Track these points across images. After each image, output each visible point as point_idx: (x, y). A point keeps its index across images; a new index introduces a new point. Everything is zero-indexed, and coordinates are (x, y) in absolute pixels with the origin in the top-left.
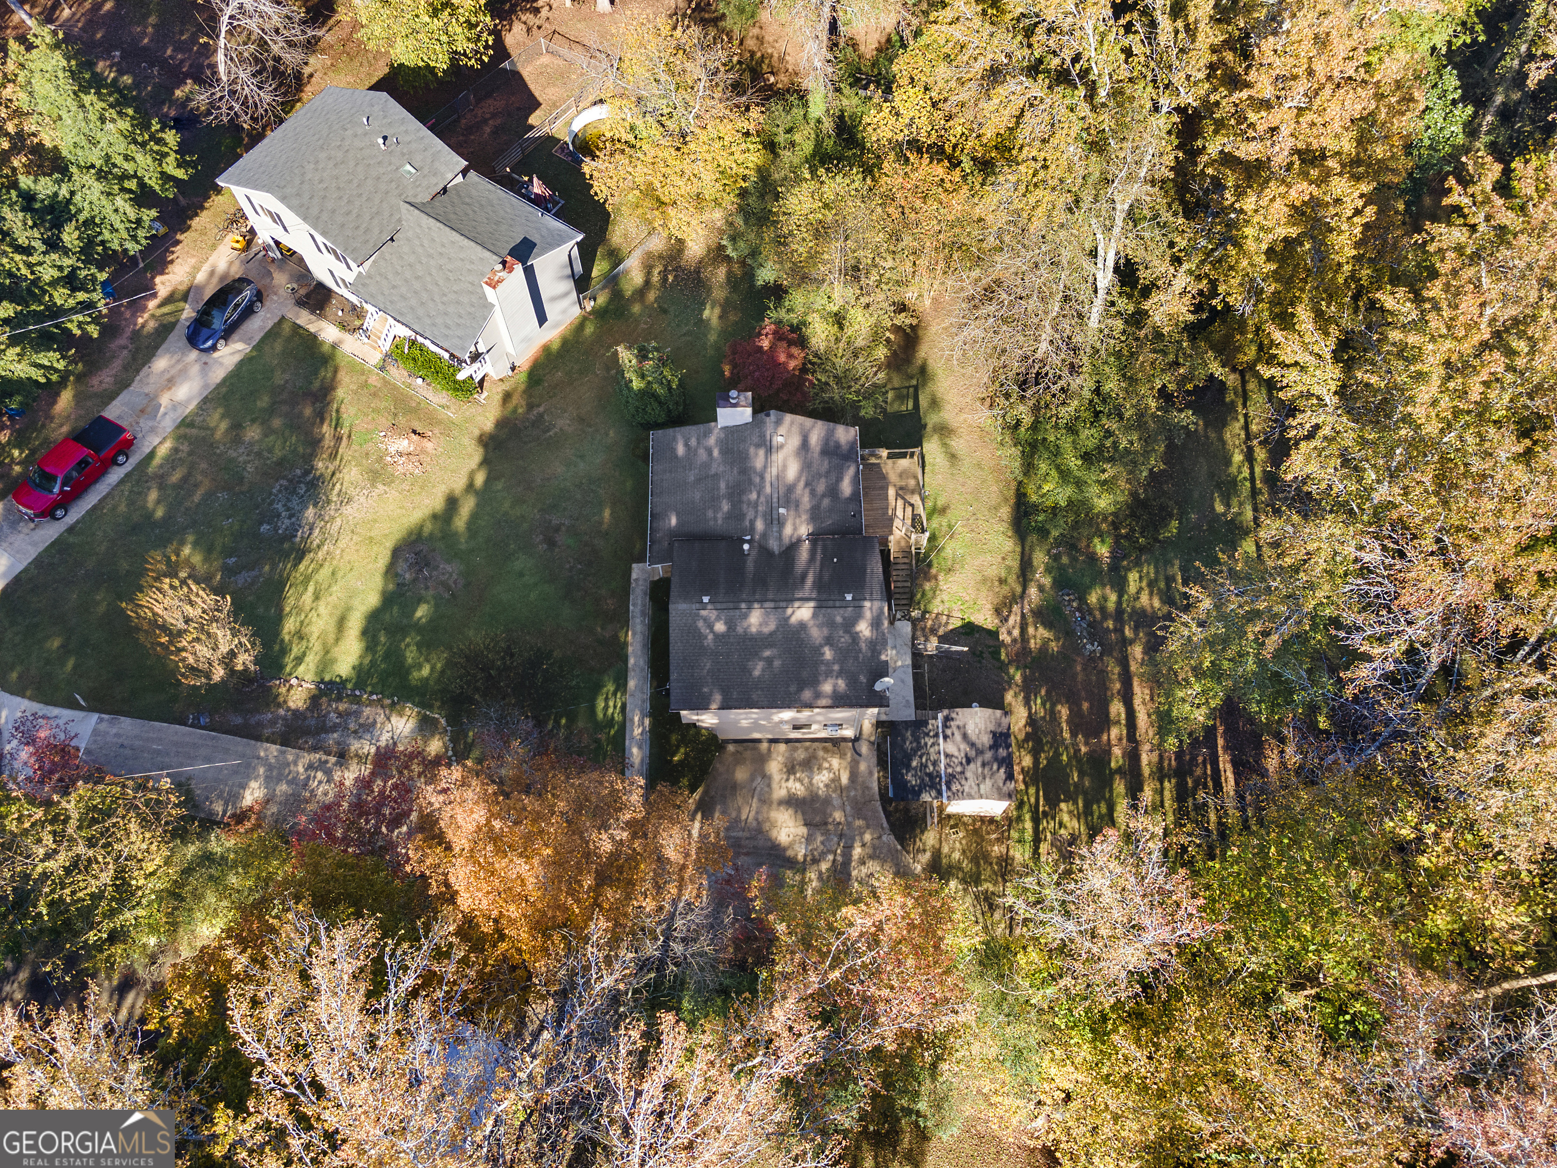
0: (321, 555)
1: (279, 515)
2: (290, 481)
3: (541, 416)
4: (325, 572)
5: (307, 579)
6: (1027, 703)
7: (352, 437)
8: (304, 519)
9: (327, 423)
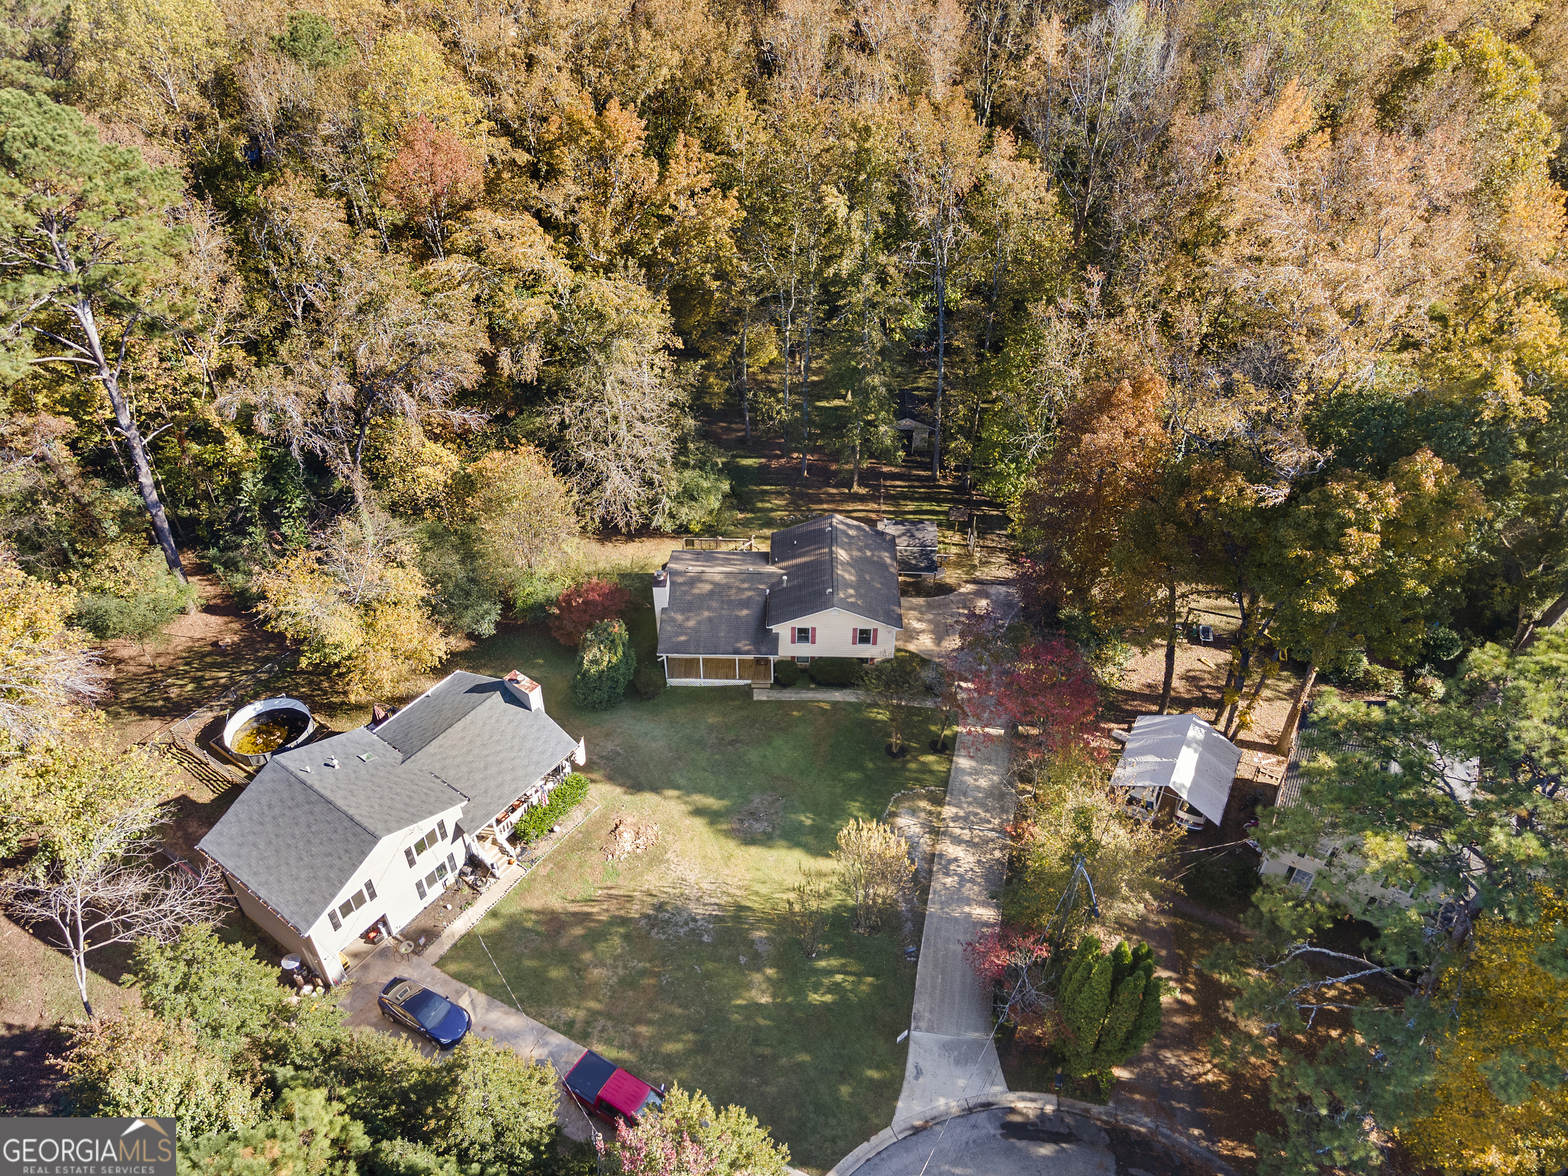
0: (738, 893)
1: (693, 930)
2: (653, 926)
4: (758, 888)
5: (768, 899)
7: (609, 884)
8: (699, 910)
9: (587, 909)
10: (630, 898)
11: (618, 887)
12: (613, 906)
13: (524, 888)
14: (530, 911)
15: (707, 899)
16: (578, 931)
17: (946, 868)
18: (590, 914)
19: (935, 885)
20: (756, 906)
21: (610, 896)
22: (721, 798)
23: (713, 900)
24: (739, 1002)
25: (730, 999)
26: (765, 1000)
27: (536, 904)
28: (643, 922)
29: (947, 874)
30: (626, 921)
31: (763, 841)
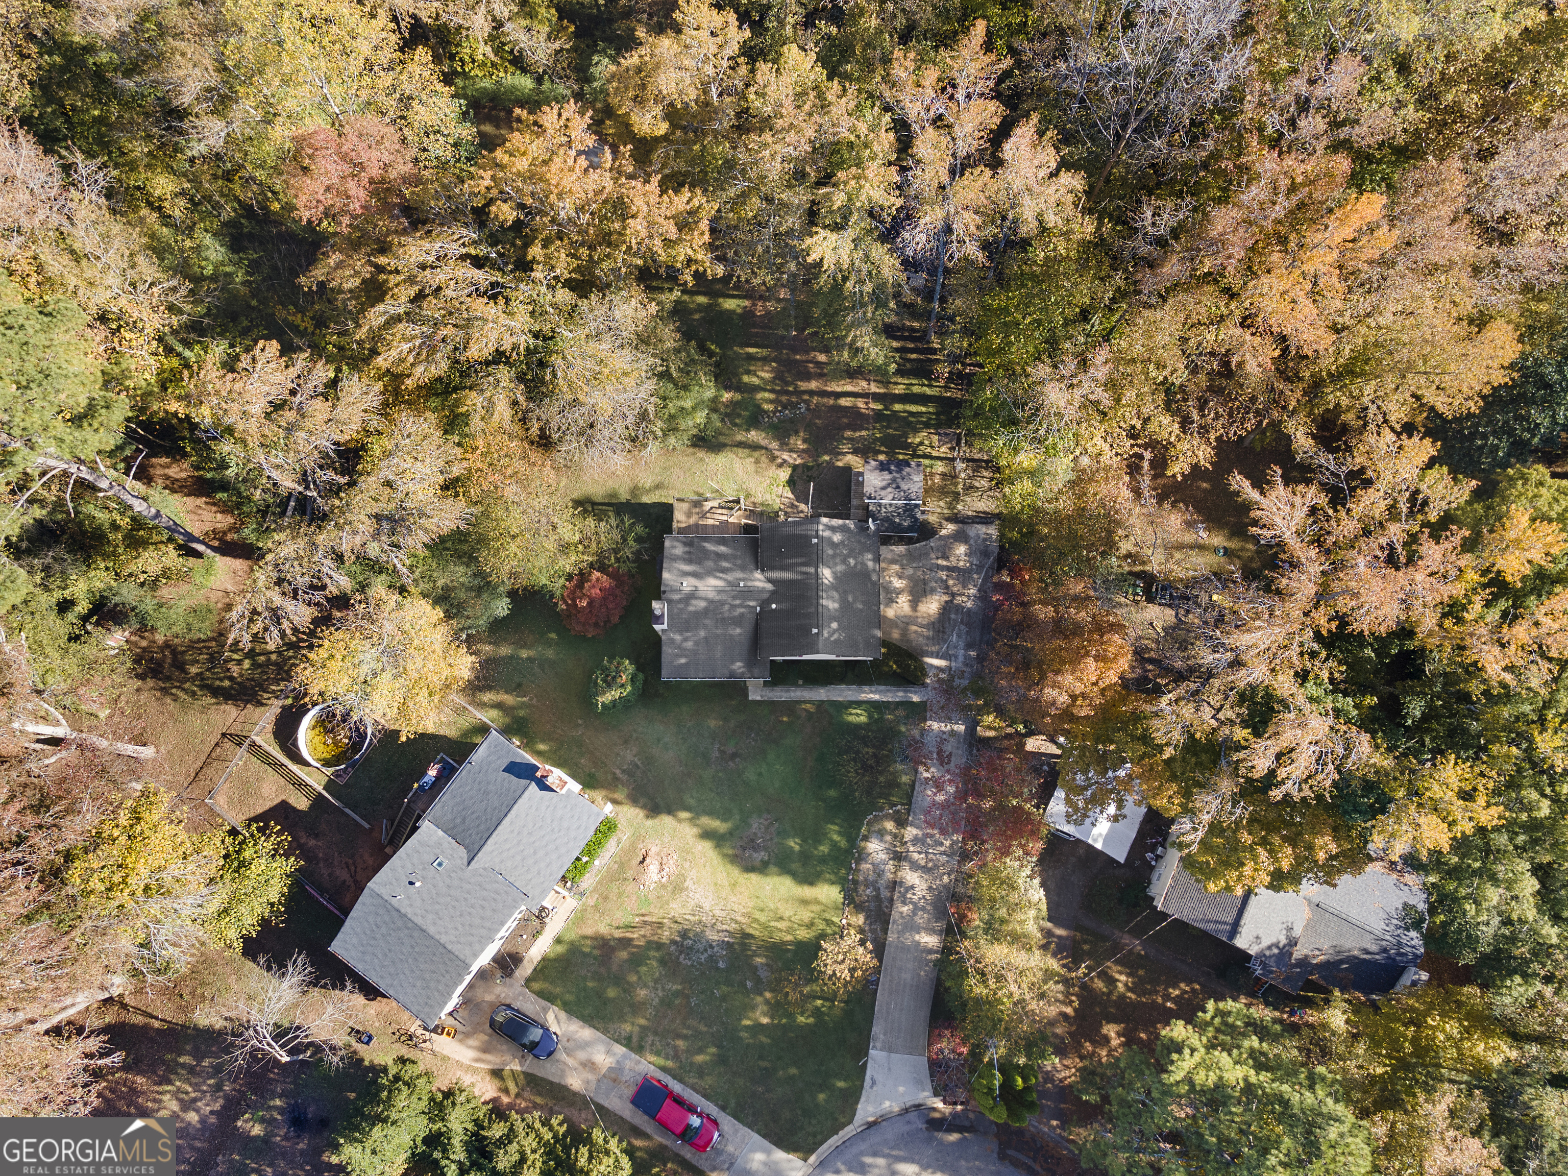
0: (743, 920)
1: (711, 956)
2: (681, 953)
3: (623, 771)
4: (759, 916)
5: (765, 927)
7: (643, 911)
8: (712, 936)
9: (629, 935)
10: (660, 925)
11: (650, 914)
12: (646, 931)
13: (579, 917)
14: (585, 937)
15: (719, 926)
16: (624, 955)
17: (904, 896)
18: (631, 940)
19: (895, 915)
20: (756, 933)
21: (645, 922)
22: (724, 820)
23: (725, 927)
24: (747, 1022)
25: (740, 1020)
26: (765, 1020)
27: (589, 931)
28: (673, 948)
29: (904, 903)
30: (659, 946)
31: (761, 868)
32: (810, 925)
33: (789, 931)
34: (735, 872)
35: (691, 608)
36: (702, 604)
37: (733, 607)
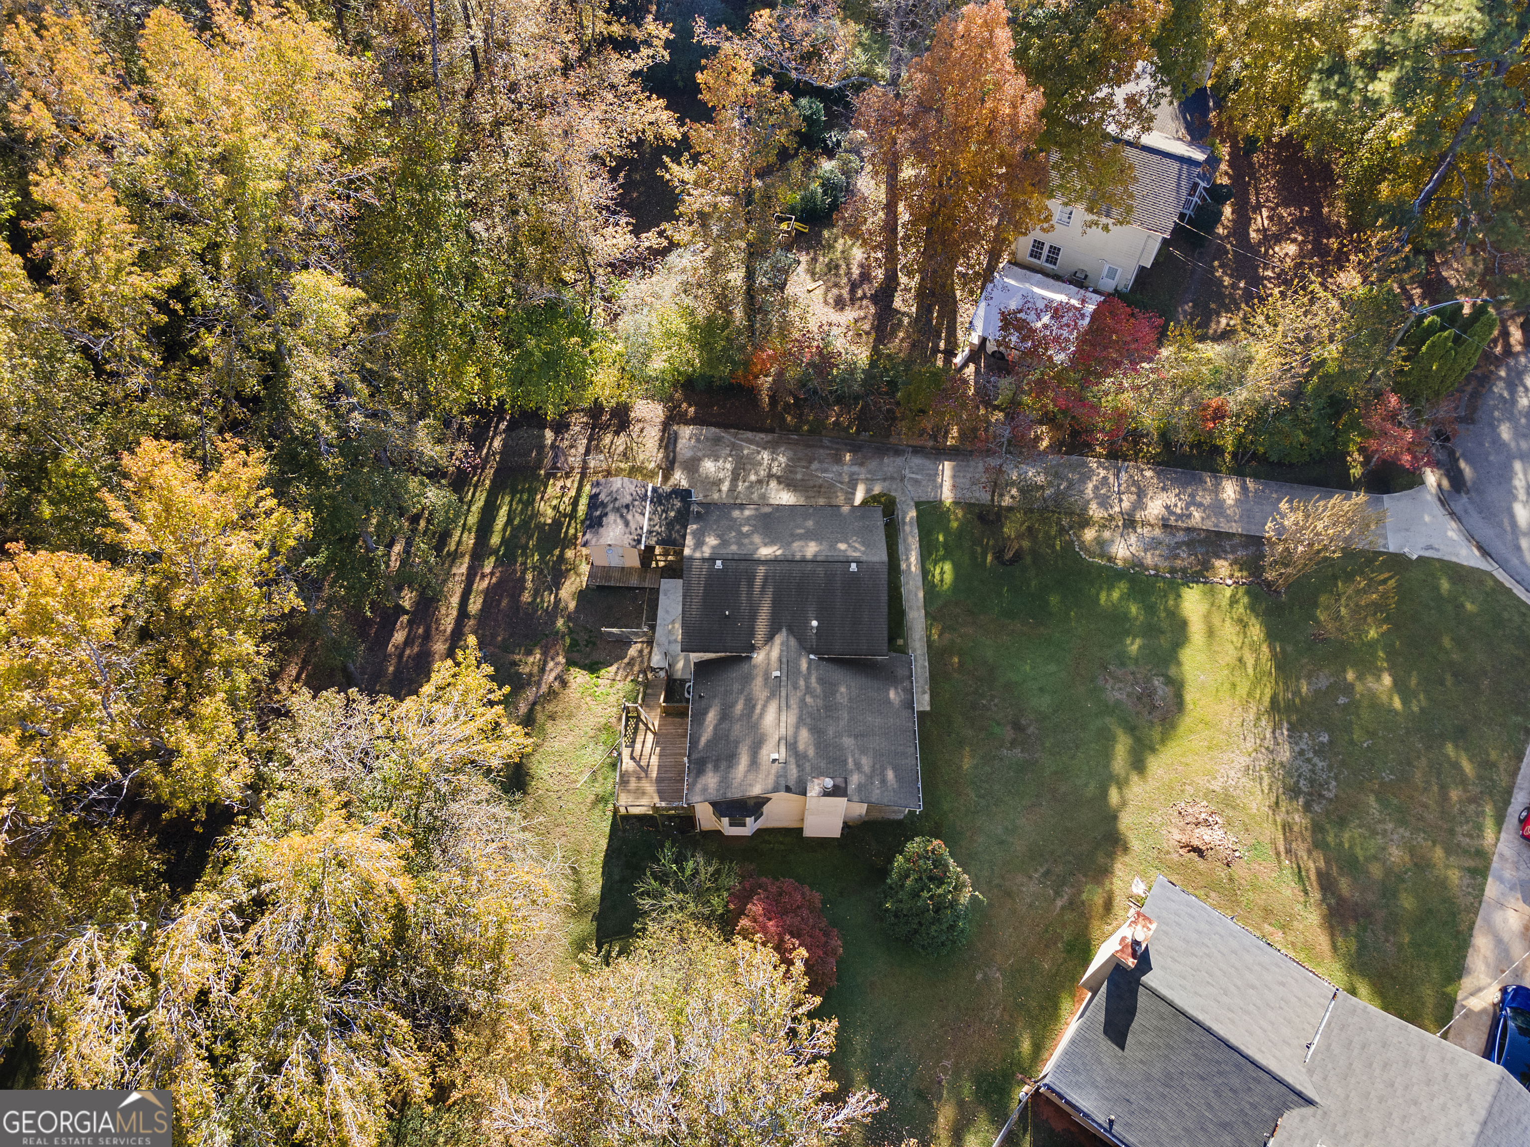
0: (1253, 710)
1: (1315, 752)
2: (1321, 796)
3: (1058, 894)
4: (1243, 689)
5: (1257, 681)
6: (558, 601)
7: (1272, 853)
8: (1285, 754)
9: (1313, 877)
10: (1287, 827)
11: (1273, 842)
12: (1301, 849)
14: (1334, 948)
15: (1269, 742)
16: (1344, 885)
17: (1180, 517)
18: (1319, 873)
19: (1209, 525)
20: (1268, 693)
21: (1288, 851)
22: (1113, 739)
23: (1268, 735)
24: (1397, 703)
25: (1396, 713)
26: (1387, 680)
27: (1323, 941)
28: (1317, 808)
29: (1189, 516)
30: (1317, 828)
31: (1177, 687)
32: (1243, 624)
33: (1256, 650)
34: (1187, 722)
35: (811, 752)
36: (804, 735)
37: (808, 690)
